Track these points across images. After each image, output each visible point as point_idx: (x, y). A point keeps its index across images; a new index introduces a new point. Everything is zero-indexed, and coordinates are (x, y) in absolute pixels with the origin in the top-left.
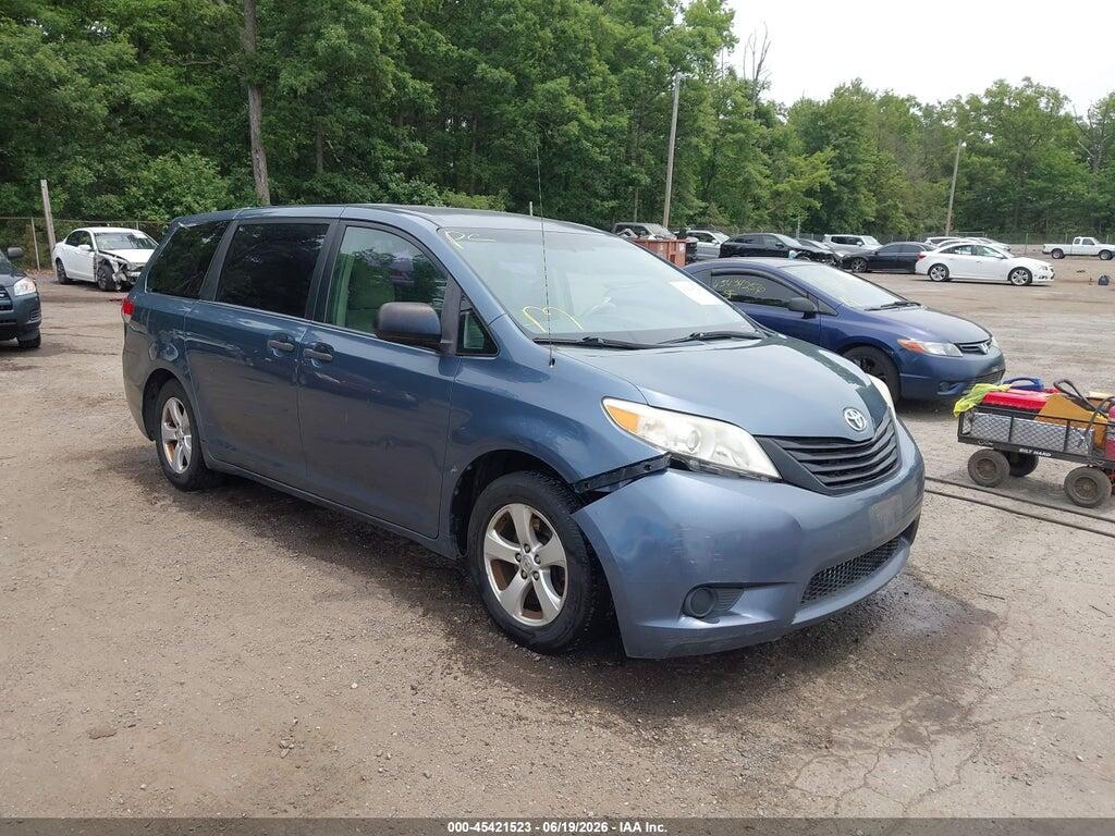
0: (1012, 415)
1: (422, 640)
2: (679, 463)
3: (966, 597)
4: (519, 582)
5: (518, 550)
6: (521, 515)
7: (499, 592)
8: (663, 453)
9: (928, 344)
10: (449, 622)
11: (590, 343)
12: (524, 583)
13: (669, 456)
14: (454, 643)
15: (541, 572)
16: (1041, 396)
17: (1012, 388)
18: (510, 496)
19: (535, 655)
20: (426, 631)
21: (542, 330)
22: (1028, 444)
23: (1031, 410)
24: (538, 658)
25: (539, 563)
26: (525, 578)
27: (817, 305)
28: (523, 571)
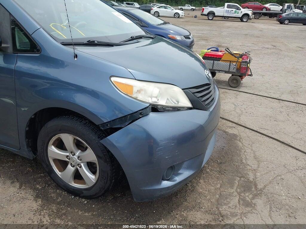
0: (214, 60)
1: (22, 205)
2: (155, 109)
3: (224, 128)
4: (70, 169)
5: (68, 154)
6: (68, 139)
7: (60, 173)
8: (148, 105)
9: (176, 36)
10: (35, 189)
11: (91, 43)
12: (73, 169)
13: (151, 106)
14: (40, 202)
15: (82, 165)
16: (220, 53)
17: (211, 51)
18: (60, 130)
19: (83, 200)
20: (23, 198)
21: (65, 37)
22: (218, 69)
23: (219, 58)
24: (86, 202)
25: (81, 160)
26: (74, 166)
27: (142, 23)
28: (71, 164)
